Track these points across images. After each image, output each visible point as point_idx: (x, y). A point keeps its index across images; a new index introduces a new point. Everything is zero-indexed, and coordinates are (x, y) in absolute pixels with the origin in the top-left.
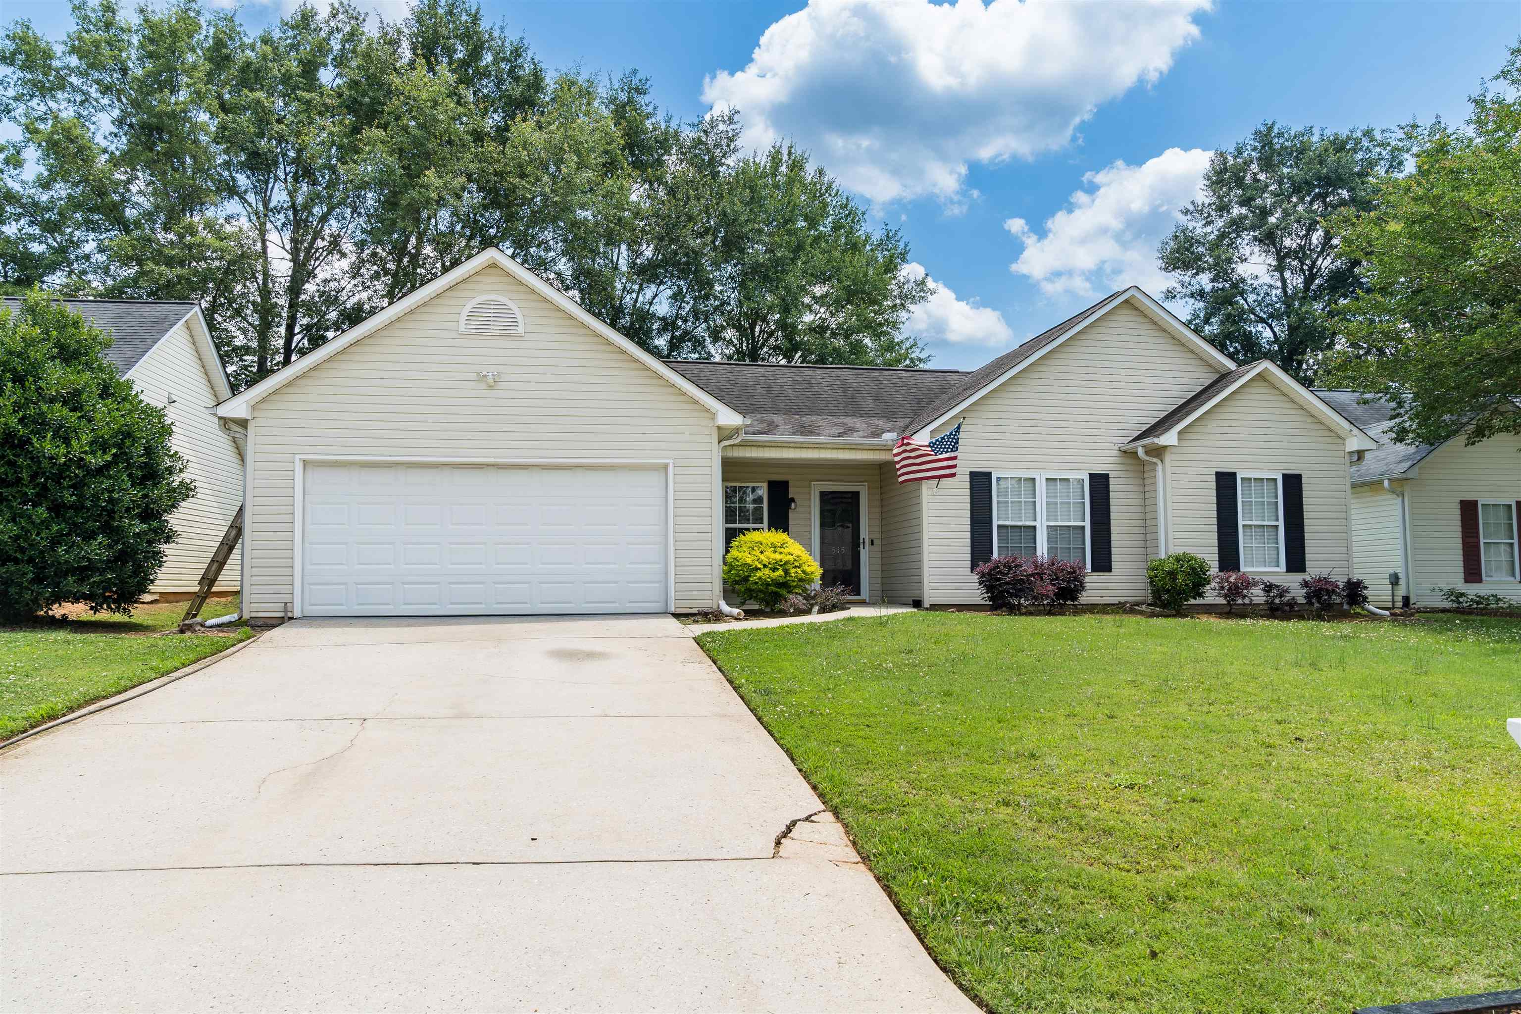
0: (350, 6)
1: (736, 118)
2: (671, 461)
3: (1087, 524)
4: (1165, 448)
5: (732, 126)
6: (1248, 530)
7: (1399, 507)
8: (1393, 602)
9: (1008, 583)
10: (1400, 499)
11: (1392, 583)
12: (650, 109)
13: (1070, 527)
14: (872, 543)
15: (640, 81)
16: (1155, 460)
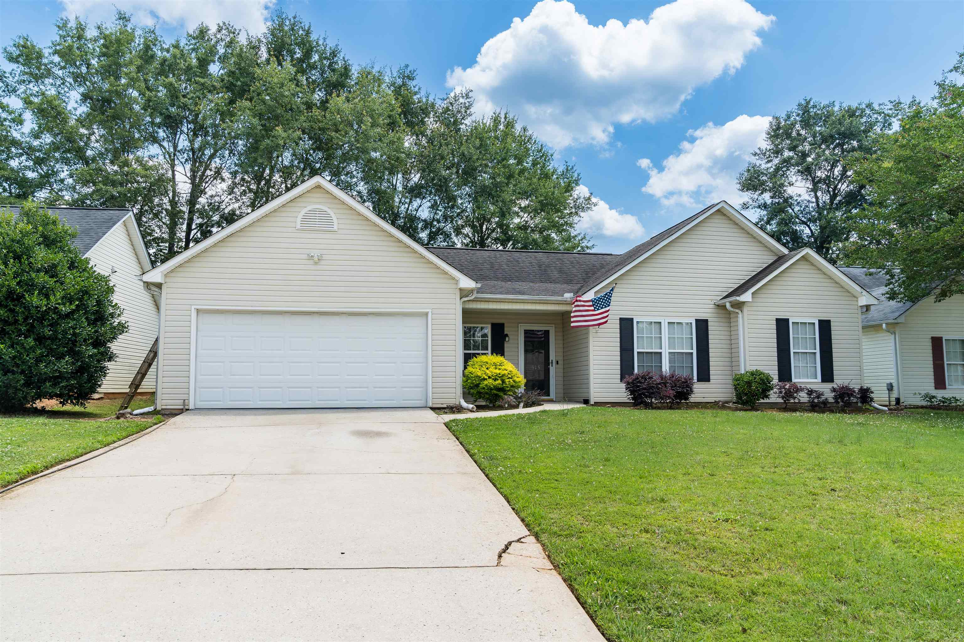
0: (229, 25)
1: (471, 94)
2: (430, 311)
3: (694, 351)
4: (743, 303)
5: (468, 100)
6: (797, 355)
7: (893, 340)
8: (890, 401)
9: (645, 389)
10: (893, 336)
11: (888, 390)
12: (416, 89)
13: (683, 353)
14: (557, 363)
15: (410, 72)
16: (737, 311)
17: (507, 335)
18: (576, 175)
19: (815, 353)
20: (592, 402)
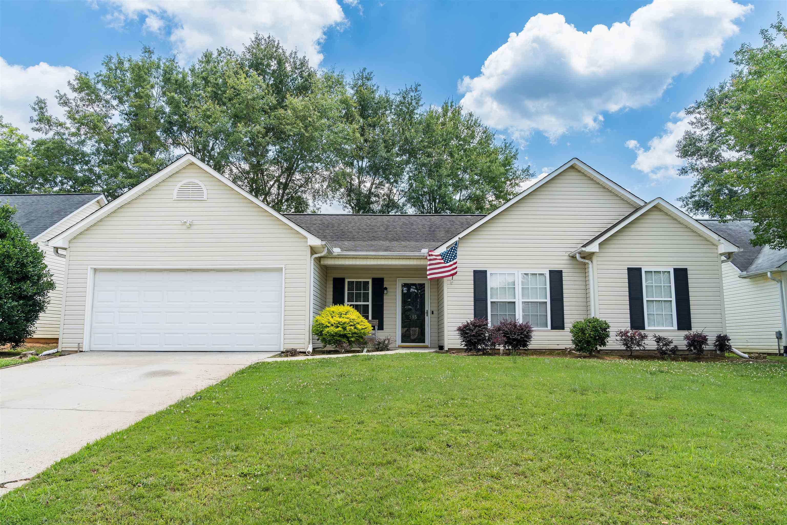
0: (227, 49)
1: (419, 88)
2: (283, 266)
3: (548, 301)
4: (593, 253)
5: (417, 93)
6: (650, 304)
7: (779, 289)
8: (779, 350)
9: (474, 336)
10: (779, 284)
11: (777, 338)
12: (375, 88)
13: (537, 302)
14: (433, 313)
16: (587, 261)
17: (386, 289)
18: (514, 150)
19: (671, 301)
20: (446, 348)
